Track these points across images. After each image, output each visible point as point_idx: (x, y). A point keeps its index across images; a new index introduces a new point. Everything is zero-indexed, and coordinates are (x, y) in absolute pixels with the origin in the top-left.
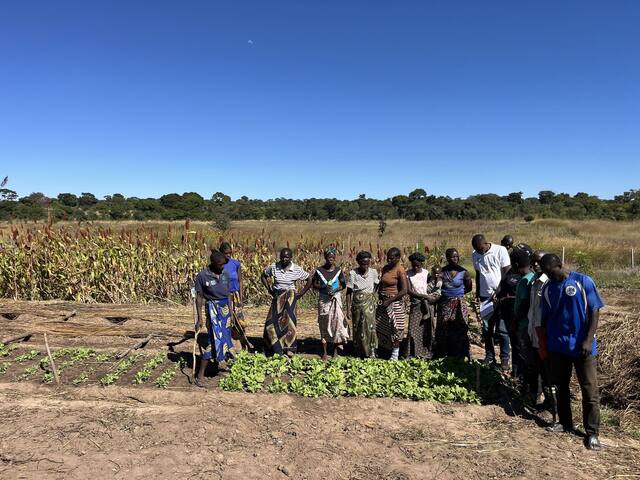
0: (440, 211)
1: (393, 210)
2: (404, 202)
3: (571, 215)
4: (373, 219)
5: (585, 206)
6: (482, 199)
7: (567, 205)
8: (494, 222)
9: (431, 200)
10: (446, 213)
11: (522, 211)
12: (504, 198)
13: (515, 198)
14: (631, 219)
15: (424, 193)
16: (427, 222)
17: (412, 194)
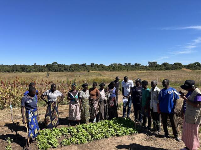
0: (63, 69)
1: (46, 69)
2: (50, 66)
3: (99, 70)
4: (40, 72)
5: (102, 68)
6: (75, 65)
7: (98, 67)
8: (79, 72)
9: (59, 65)
10: (65, 69)
11: (87, 69)
12: (81, 65)
13: (84, 65)
14: (113, 71)
15: (57, 63)
16: (59, 72)
17: (53, 63)
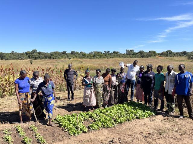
0: (43, 56)
1: (26, 56)
2: (30, 54)
3: (80, 58)
4: (19, 59)
5: (82, 55)
6: (56, 53)
7: (78, 55)
8: (60, 60)
9: (39, 53)
10: (45, 57)
11: (68, 57)
12: (61, 53)
13: (64, 53)
14: (94, 58)
15: (36, 51)
16: (39, 60)
17: (32, 51)
